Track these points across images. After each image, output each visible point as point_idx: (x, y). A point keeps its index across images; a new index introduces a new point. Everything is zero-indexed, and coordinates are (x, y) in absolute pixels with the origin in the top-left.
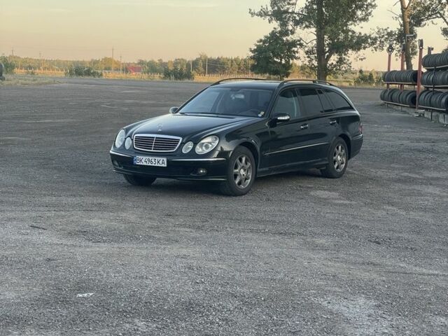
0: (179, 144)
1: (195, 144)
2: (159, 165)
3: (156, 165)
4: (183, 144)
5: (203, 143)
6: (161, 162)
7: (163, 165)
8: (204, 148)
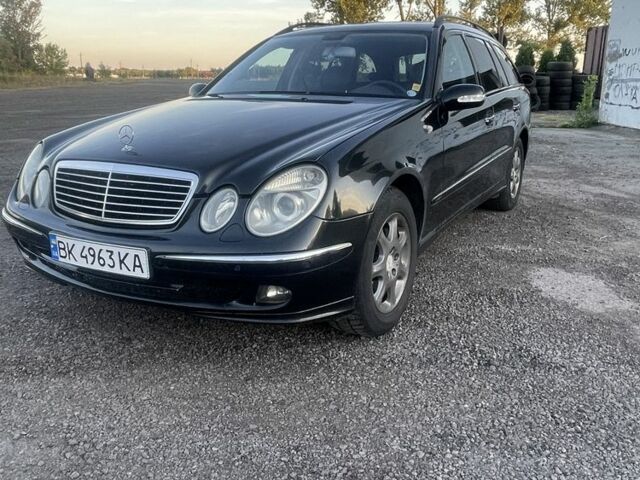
0: (190, 196)
1: (245, 198)
2: (124, 272)
3: (116, 270)
4: (203, 196)
5: (272, 195)
6: (129, 261)
7: (138, 274)
8: (277, 211)
